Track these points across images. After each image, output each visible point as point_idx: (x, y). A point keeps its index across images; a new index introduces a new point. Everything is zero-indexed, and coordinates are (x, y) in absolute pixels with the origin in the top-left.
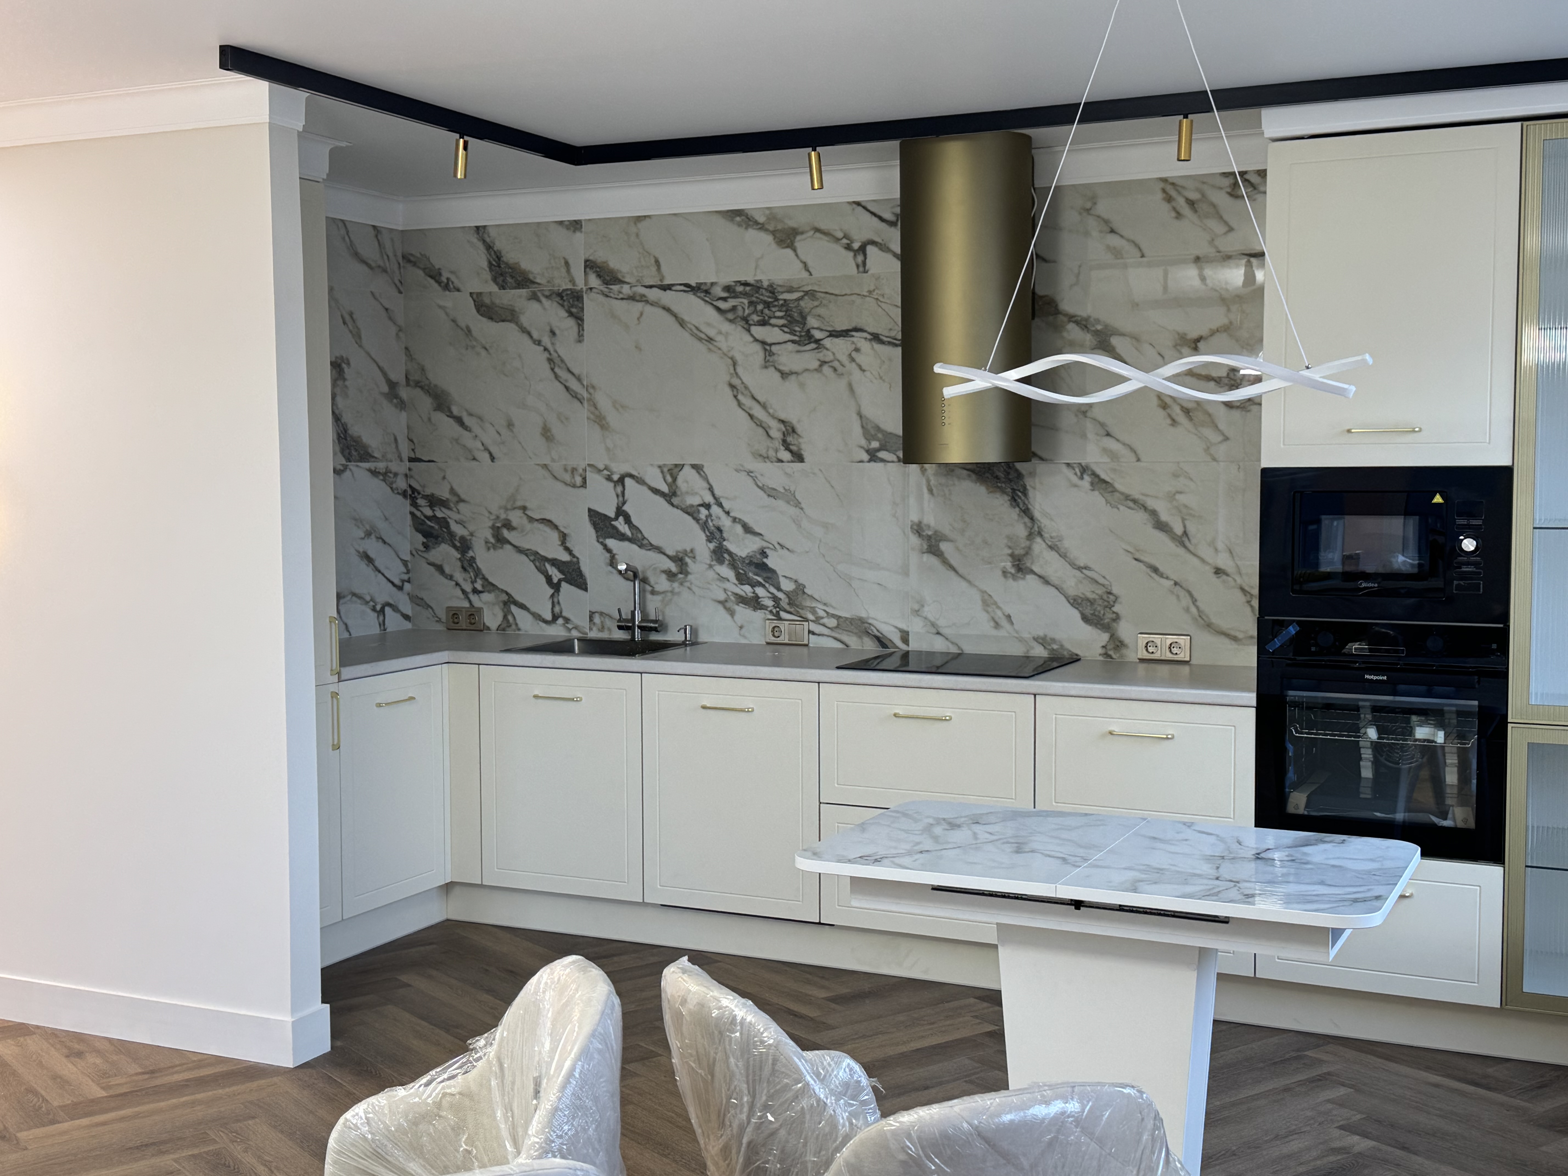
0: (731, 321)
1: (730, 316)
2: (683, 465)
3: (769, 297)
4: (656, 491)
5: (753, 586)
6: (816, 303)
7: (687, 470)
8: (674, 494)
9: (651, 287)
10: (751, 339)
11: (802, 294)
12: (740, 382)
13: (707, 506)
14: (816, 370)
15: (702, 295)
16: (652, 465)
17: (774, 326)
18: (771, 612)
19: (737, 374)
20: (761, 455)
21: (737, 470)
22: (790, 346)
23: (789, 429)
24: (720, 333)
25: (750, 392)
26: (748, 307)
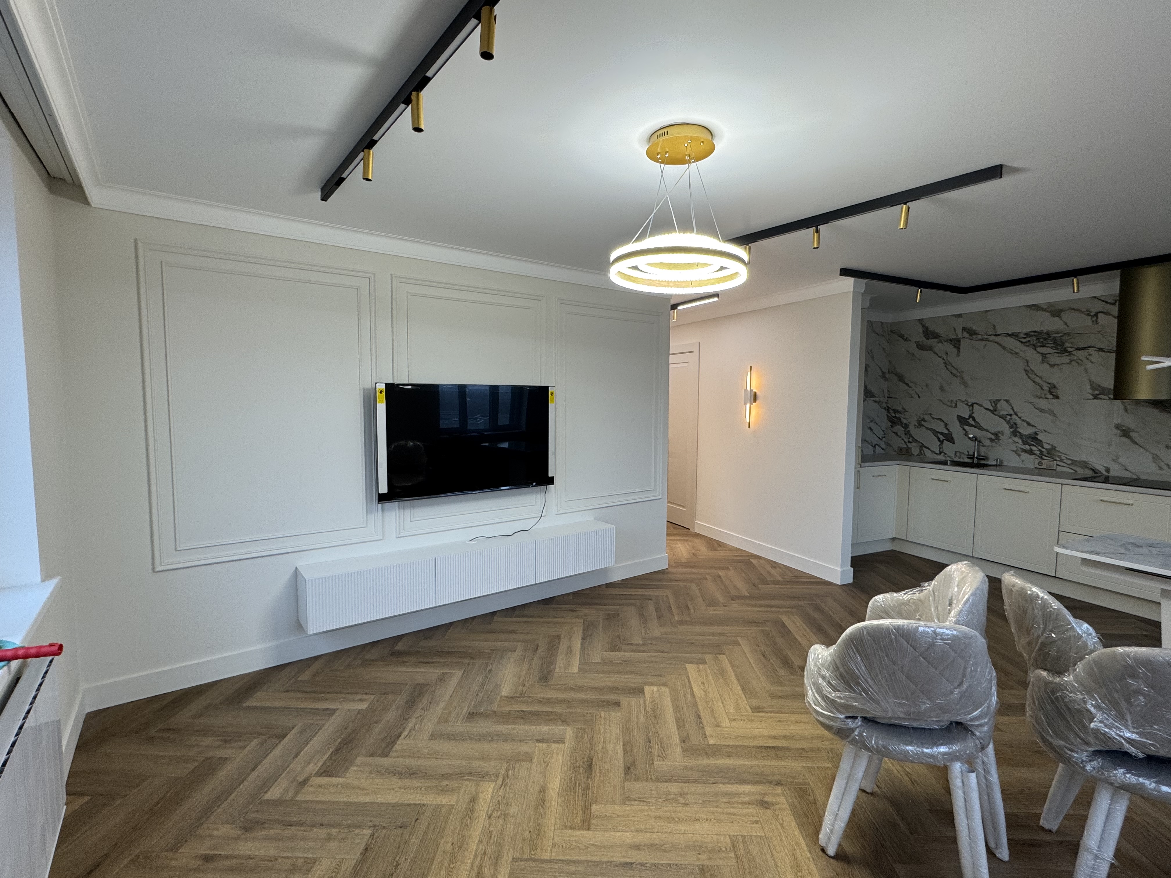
0: (1027, 346)
1: (1027, 344)
2: (999, 400)
3: (1046, 336)
4: (987, 409)
5: (1030, 446)
6: (1070, 337)
7: (1002, 402)
8: (996, 410)
9: (991, 335)
10: (1036, 352)
12: (1030, 369)
13: (1011, 415)
14: (1068, 363)
15: (1013, 337)
16: (986, 400)
17: (1048, 347)
18: (1038, 456)
19: (1028, 366)
20: (1037, 396)
21: (1026, 402)
22: (1056, 354)
23: (1053, 386)
24: (1021, 351)
25: (1034, 372)
26: (1036, 341)
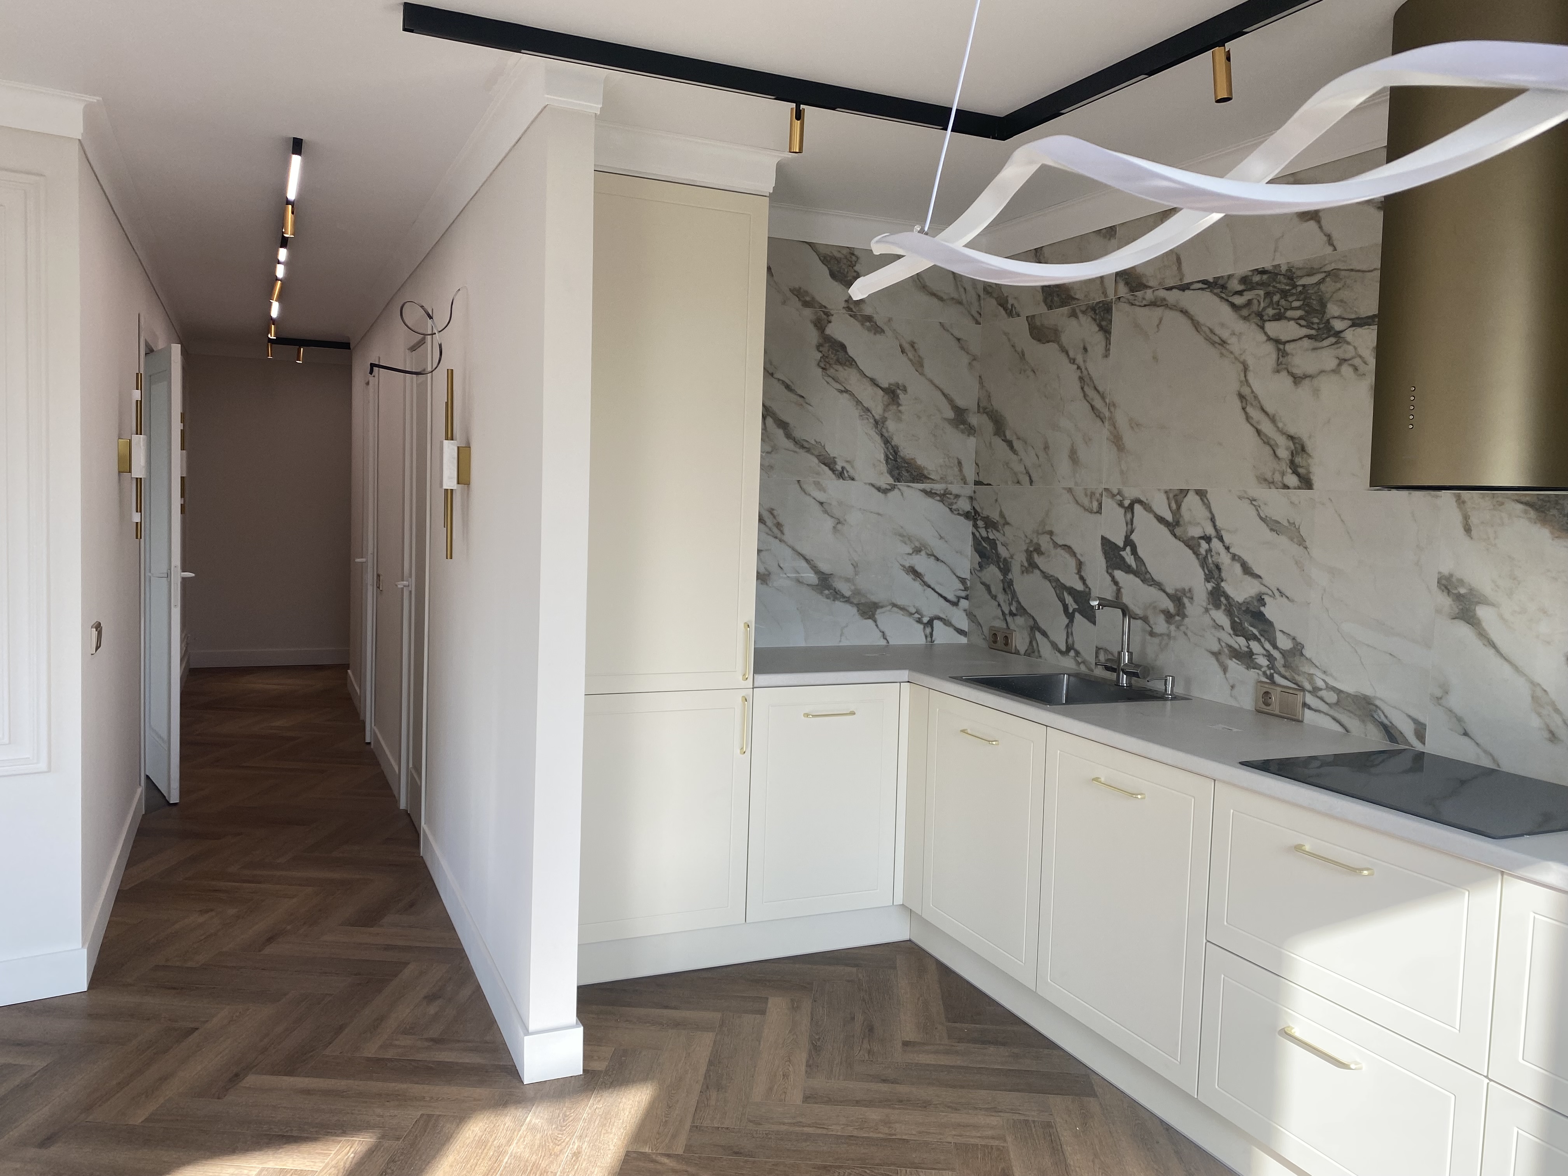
0: (1245, 318)
4: (1161, 520)
7: (1191, 496)
8: (1177, 523)
9: (1171, 288)
10: (1265, 338)
11: (1322, 275)
13: (1208, 539)
14: (1333, 371)
15: (1217, 291)
16: (1159, 490)
17: (1289, 319)
18: (1265, 673)
19: (1247, 381)
20: (1265, 480)
21: (1240, 498)
22: (1306, 343)
23: (1299, 448)
24: (1233, 333)
25: (1259, 402)
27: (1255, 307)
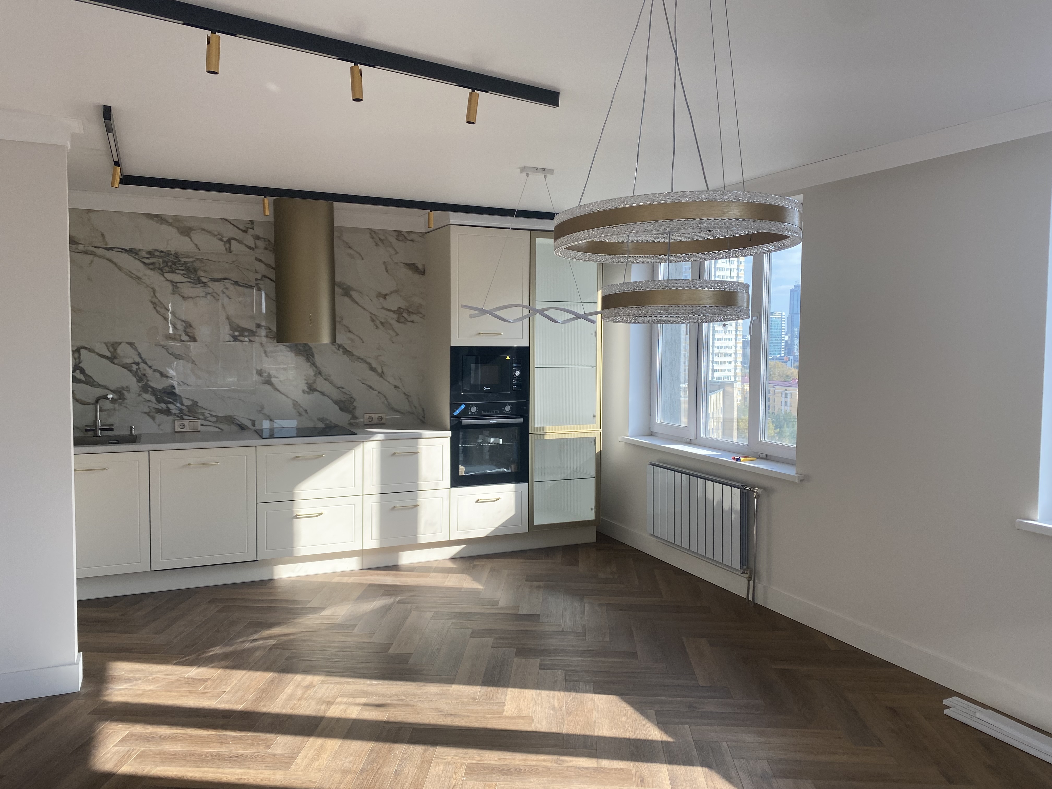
1: (151, 267)
2: (121, 342)
3: (175, 259)
4: (102, 356)
5: (166, 404)
6: (203, 265)
7: (123, 345)
9: (99, 248)
11: (195, 259)
12: (158, 301)
13: (138, 364)
15: (133, 255)
17: (178, 274)
18: (178, 416)
20: (170, 338)
24: (145, 275)
25: (164, 306)
26: (163, 263)
27: (157, 265)
